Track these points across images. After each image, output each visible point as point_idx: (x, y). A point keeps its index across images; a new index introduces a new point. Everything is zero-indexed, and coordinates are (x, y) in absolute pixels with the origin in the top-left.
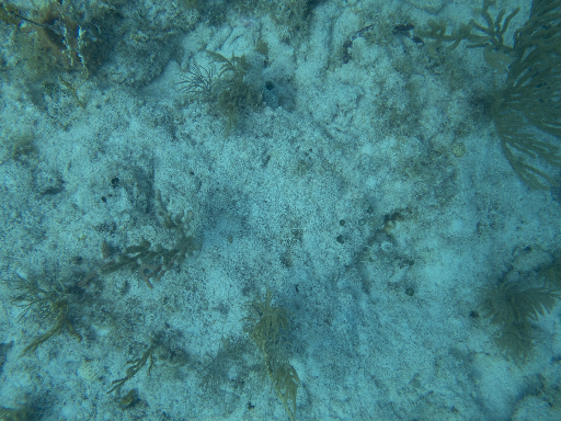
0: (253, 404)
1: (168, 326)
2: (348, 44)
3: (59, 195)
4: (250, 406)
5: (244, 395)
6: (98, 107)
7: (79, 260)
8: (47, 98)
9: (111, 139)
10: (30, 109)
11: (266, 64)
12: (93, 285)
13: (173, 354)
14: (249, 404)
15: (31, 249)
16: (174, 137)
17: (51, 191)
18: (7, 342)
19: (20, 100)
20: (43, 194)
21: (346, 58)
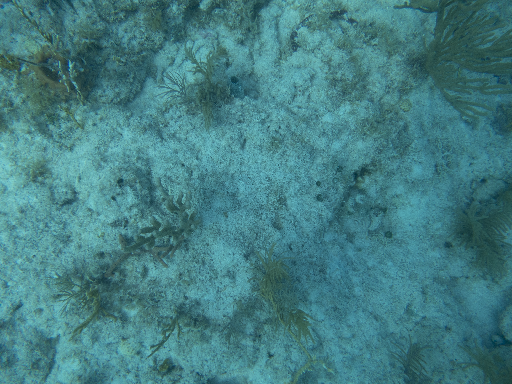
0: (272, 352)
1: (186, 298)
2: (294, 35)
3: (75, 204)
4: (270, 356)
5: (263, 346)
6: (95, 125)
7: (102, 255)
8: (51, 127)
9: (110, 150)
10: (39, 138)
11: (228, 65)
12: (117, 274)
13: (196, 320)
14: (269, 353)
15: (60, 252)
16: (162, 139)
17: (68, 202)
18: (54, 336)
19: (30, 132)
20: (62, 205)
21: (295, 46)
